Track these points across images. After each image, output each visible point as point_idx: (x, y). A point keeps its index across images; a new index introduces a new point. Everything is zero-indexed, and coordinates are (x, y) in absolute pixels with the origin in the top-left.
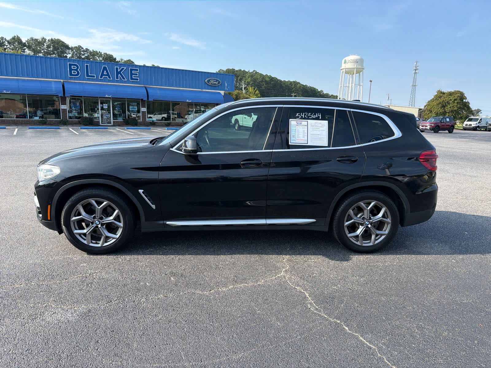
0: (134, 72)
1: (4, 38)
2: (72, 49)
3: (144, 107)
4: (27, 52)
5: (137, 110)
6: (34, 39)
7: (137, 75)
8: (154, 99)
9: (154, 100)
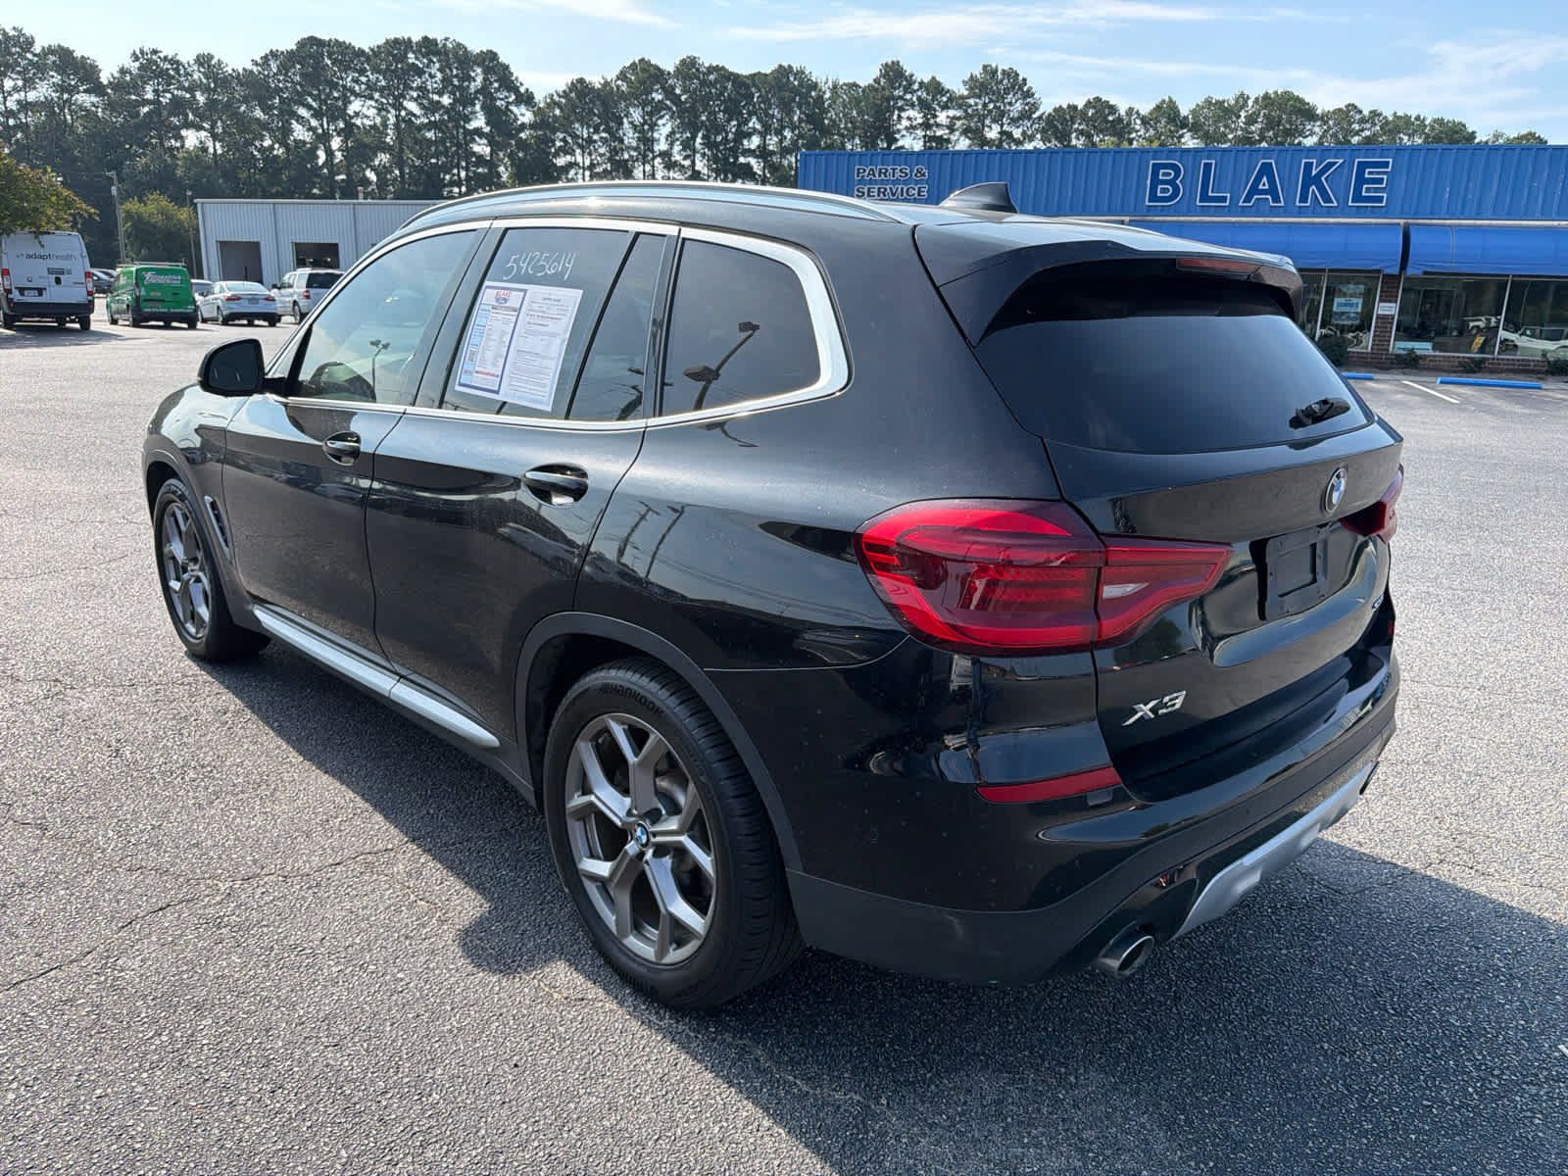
0: (1370, 173)
1: (1135, 110)
2: (1324, 118)
3: (1387, 298)
4: (1190, 142)
5: (1359, 310)
6: (1214, 101)
7: (1380, 181)
8: (1428, 270)
9: (1425, 273)
